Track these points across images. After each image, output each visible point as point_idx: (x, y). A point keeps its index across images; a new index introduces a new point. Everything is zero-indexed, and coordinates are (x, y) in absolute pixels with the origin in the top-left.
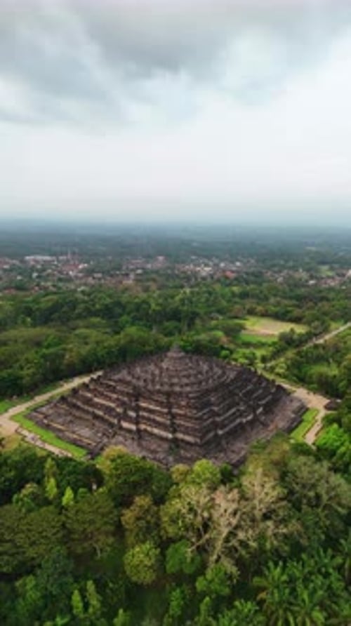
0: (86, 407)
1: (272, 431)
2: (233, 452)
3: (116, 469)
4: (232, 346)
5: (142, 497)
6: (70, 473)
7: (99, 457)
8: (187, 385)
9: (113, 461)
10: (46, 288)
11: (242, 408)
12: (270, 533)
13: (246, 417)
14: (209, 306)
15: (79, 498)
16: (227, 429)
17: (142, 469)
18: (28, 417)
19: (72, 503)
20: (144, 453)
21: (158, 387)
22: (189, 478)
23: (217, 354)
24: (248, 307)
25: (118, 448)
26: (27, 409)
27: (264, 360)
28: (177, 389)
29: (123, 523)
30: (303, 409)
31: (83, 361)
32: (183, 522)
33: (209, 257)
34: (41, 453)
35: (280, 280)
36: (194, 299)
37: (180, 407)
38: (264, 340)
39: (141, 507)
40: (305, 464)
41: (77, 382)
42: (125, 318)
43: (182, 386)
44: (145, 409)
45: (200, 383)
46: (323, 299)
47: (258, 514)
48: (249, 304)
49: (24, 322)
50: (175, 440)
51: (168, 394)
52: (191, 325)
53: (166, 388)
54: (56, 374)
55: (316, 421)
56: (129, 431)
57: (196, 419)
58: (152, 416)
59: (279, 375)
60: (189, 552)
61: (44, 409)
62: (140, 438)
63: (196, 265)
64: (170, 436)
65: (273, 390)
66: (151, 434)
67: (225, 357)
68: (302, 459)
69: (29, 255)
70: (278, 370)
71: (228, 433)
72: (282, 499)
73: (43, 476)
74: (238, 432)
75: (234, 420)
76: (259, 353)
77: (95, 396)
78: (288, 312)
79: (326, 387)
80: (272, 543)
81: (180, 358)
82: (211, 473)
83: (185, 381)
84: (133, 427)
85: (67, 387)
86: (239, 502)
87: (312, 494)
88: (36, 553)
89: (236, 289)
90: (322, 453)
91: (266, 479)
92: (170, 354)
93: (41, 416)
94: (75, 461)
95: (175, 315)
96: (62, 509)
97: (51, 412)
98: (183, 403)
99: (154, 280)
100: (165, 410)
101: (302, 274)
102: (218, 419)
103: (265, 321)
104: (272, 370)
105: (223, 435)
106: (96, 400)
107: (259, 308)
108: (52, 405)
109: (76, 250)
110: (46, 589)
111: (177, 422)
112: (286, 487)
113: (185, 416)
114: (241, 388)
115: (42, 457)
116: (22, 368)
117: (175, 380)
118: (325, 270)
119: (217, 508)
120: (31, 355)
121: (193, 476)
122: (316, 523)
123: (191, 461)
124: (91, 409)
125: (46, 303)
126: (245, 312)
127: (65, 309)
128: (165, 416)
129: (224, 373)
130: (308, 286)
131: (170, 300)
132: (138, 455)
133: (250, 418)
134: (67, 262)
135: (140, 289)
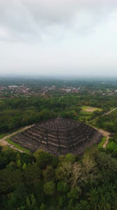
0: (30, 136)
1: (92, 144)
2: (79, 151)
3: (40, 157)
4: (78, 116)
5: (49, 166)
6: (25, 158)
7: (34, 153)
8: (63, 129)
9: (39, 154)
10: (16, 97)
11: (82, 136)
12: (92, 178)
13: (83, 139)
14: (70, 102)
15: (28, 167)
16: (77, 143)
17: (49, 157)
18: (11, 139)
19: (26, 168)
20: (49, 151)
21: (54, 129)
23: (73, 118)
24: (83, 102)
25: (41, 150)
26: (10, 137)
27: (88, 120)
28: (60, 130)
29: (43, 175)
30: (102, 136)
31: (29, 121)
32: (63, 174)
33: (70, 86)
34: (15, 152)
35: (93, 93)
36: (65, 100)
37: (61, 136)
38: (88, 113)
39: (49, 169)
40: (103, 155)
41: (27, 128)
42: (42, 106)
44: (50, 137)
45: (68, 128)
46: (107, 100)
47: (88, 172)
49: (9, 108)
50: (60, 147)
51: (57, 132)
52: (64, 108)
53: (56, 130)
54: (20, 125)
55: (106, 140)
56: (44, 144)
57: (66, 140)
58: (52, 139)
59: (93, 125)
60: (65, 184)
61: (16, 137)
62: (48, 146)
63: (65, 89)
64: (58, 146)
65: (92, 130)
66: (52, 145)
67: (76, 119)
68: (102, 153)
69: (10, 85)
70: (93, 123)
72: (95, 167)
73: (16, 159)
74: (81, 144)
75: (79, 140)
76: (87, 118)
77: (33, 132)
78: (96, 104)
79: (109, 129)
80: (92, 181)
81: (61, 120)
82: (72, 158)
83: (63, 127)
84: (46, 143)
85: (23, 129)
86: (81, 167)
87: (105, 165)
88: (14, 185)
89: (78, 96)
90: (108, 151)
91: (90, 160)
92: (57, 118)
93: (15, 139)
94: (27, 154)
95: (59, 105)
96: (22, 170)
97: (18, 138)
98: (62, 135)
99: (51, 93)
100: (56, 137)
101: (100, 91)
102: (74, 140)
103: (88, 107)
104: (91, 123)
105: (76, 145)
106: (33, 134)
107: (87, 103)
108: (18, 135)
109: (26, 84)
110: (18, 197)
111: (60, 141)
112: (96, 163)
113: (62, 139)
114: (81, 130)
116: (8, 123)
117: (59, 127)
118: (108, 90)
119: (74, 169)
120: (11, 119)
121: (66, 159)
122: (107, 175)
123: (66, 154)
124: (31, 137)
125: (16, 102)
126: (82, 104)
127: (22, 103)
128: (56, 139)
129: (75, 124)
130: (102, 96)
131: (57, 100)
134: (22, 88)
135: (47, 97)
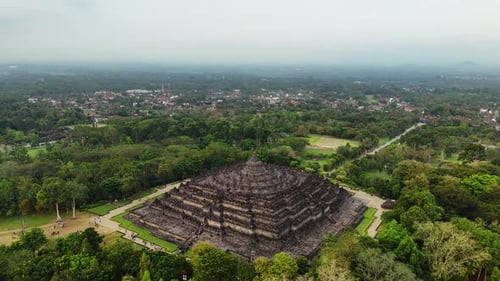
0: (177, 209)
1: (338, 227)
2: (306, 245)
3: (203, 261)
4: (299, 158)
6: (163, 266)
7: (188, 252)
8: (264, 188)
9: (200, 254)
10: (143, 114)
11: (312, 207)
13: (316, 215)
14: (278, 127)
16: (300, 225)
17: (227, 262)
18: (127, 217)
20: (228, 247)
21: (239, 190)
22: (270, 269)
23: (287, 164)
24: (309, 127)
25: (205, 243)
26: (126, 210)
27: (326, 168)
28: (255, 191)
30: (363, 209)
31: (175, 171)
33: (276, 90)
34: (136, 248)
35: (335, 106)
36: (266, 121)
37: (258, 207)
38: (324, 154)
40: (373, 255)
41: (169, 188)
42: (209, 136)
43: (259, 190)
44: (228, 209)
45: (276, 186)
46: (370, 120)
48: (310, 124)
49: (125, 140)
50: (255, 236)
51: (248, 196)
52: (264, 141)
53: (246, 191)
54: (151, 182)
55: (376, 218)
56: (215, 228)
57: (273, 217)
58: (235, 216)
59: (340, 180)
61: (140, 211)
62: (224, 234)
63: (266, 96)
64: (251, 232)
65: (338, 192)
66: (234, 231)
67: (295, 166)
68: (370, 251)
69: (129, 89)
70: (339, 176)
71: (301, 230)
73: (139, 270)
74: (310, 228)
75: (306, 218)
76: (322, 163)
77: (185, 199)
78: (343, 130)
79: (382, 190)
81: (258, 166)
82: (289, 264)
83: (263, 185)
84: (219, 225)
85: (160, 192)
89: (299, 113)
90: (386, 245)
92: (249, 163)
93: (138, 217)
94: (168, 255)
95: (251, 134)
97: (146, 213)
98: (261, 204)
99: (232, 107)
100: (246, 210)
101: (352, 102)
102: (292, 217)
103: (323, 138)
104: (334, 176)
105: (297, 231)
106: (185, 202)
107: (319, 128)
108: (147, 207)
109: (168, 85)
111: (257, 219)
112: (356, 277)
113: (264, 215)
114: (311, 191)
115: (138, 252)
116: (121, 176)
117: (254, 184)
118: (370, 99)
120: (130, 165)
121: (273, 267)
123: (271, 253)
124: (181, 210)
125: (143, 125)
126: (308, 131)
127: (159, 129)
128: (246, 215)
129: (295, 178)
130: (358, 111)
131: (246, 122)
132: (223, 249)
133: (318, 216)
134: (161, 94)
135: (221, 114)
